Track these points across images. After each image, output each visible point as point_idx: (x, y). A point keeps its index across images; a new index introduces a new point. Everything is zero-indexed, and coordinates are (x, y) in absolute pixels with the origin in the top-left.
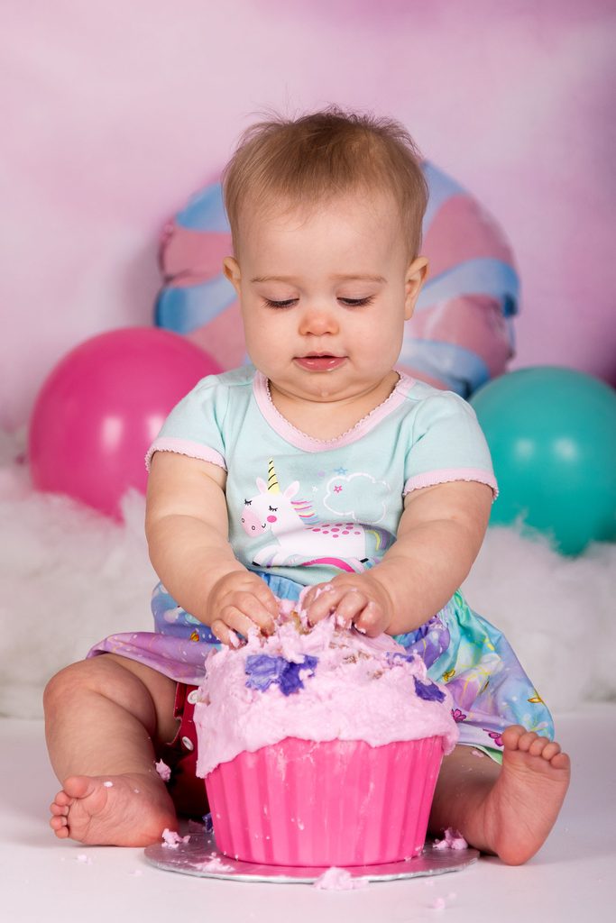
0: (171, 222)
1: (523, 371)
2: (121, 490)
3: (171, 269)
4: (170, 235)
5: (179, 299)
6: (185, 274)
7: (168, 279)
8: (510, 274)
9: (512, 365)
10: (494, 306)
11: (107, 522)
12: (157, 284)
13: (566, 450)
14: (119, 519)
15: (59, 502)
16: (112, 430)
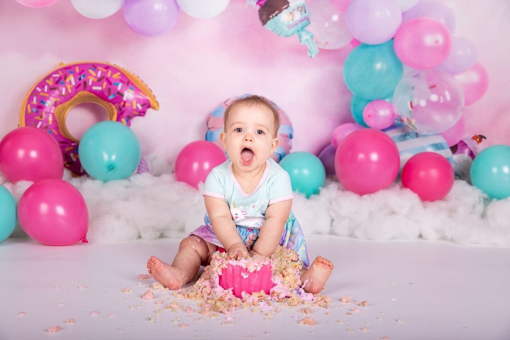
0: (210, 115)
1: (295, 153)
2: (198, 182)
3: (210, 126)
4: (210, 118)
5: (212, 134)
6: (213, 127)
7: (209, 129)
8: (291, 129)
9: (291, 151)
10: (287, 136)
11: (194, 189)
12: (206, 130)
13: (306, 172)
14: (197, 189)
15: (183, 184)
16: (196, 166)
